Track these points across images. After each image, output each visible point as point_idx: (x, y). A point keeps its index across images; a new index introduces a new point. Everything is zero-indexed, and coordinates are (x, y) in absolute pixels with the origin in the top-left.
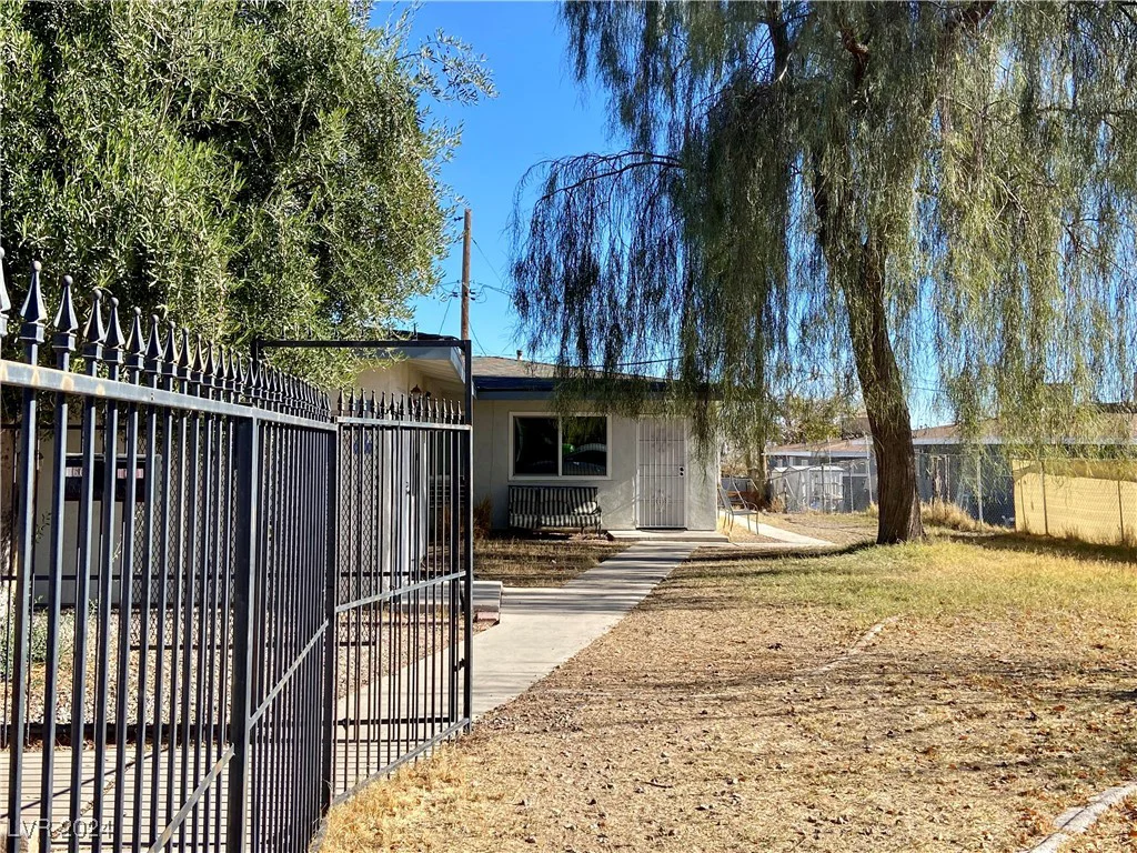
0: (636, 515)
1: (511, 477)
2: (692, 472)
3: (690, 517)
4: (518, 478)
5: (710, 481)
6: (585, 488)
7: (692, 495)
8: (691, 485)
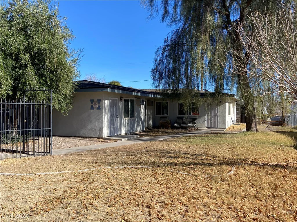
0: (206, 124)
1: (178, 115)
2: (220, 115)
3: (220, 125)
4: (180, 116)
5: (225, 117)
6: (193, 118)
7: (220, 120)
8: (220, 118)
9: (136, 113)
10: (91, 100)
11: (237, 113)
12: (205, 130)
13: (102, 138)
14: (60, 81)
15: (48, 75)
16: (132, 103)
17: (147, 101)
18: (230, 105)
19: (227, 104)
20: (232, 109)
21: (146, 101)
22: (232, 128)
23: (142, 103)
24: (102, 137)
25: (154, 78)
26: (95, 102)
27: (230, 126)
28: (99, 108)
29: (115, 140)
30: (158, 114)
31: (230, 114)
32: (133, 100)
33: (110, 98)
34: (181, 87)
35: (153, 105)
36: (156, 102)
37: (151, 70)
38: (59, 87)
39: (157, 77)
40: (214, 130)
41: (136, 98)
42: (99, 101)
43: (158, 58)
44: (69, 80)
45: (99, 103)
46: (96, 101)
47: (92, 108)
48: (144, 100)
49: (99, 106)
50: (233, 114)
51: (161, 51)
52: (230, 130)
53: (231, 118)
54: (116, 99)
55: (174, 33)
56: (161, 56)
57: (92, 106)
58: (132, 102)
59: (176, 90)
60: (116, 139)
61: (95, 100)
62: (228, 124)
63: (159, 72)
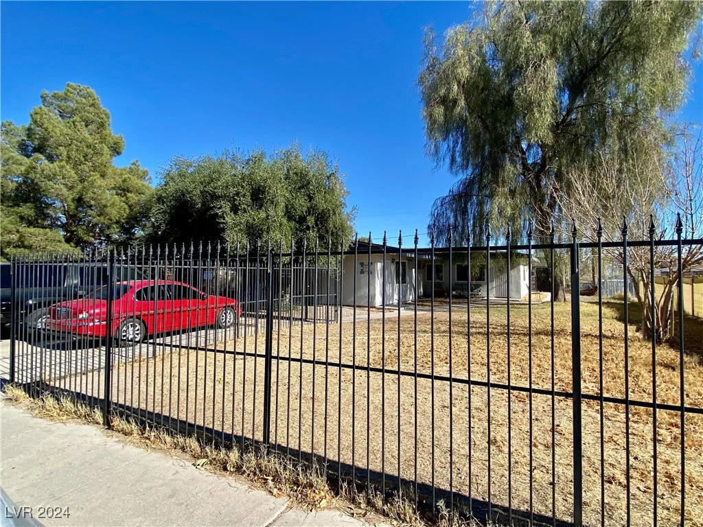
0: (494, 292)
1: (456, 281)
3: (513, 294)
5: (519, 283)
6: (478, 285)
9: (408, 278)
10: (360, 263)
11: (532, 278)
12: (493, 300)
13: (375, 307)
17: (418, 264)
19: (521, 267)
26: (366, 265)
27: (525, 295)
29: (390, 309)
33: (383, 261)
40: (505, 300)
41: (408, 260)
53: (527, 285)
55: (461, 183)
56: (439, 209)
57: (362, 270)
58: (404, 264)
62: (523, 293)
63: (437, 227)
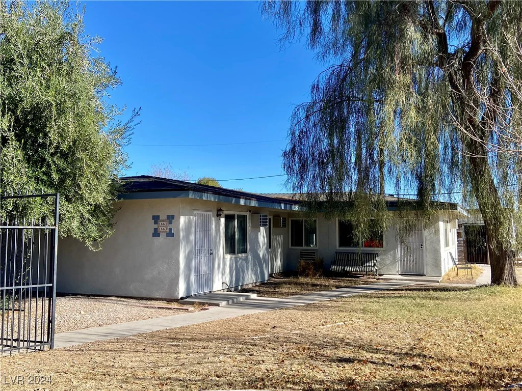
1: (338, 248)
2: (428, 247)
3: (427, 269)
4: (341, 248)
5: (438, 252)
6: (371, 254)
7: (428, 258)
8: (427, 253)
10: (153, 216)
11: (459, 242)
12: (396, 280)
13: (177, 300)
14: (82, 175)
15: (54, 162)
16: (241, 222)
17: (274, 219)
18: (446, 226)
19: (441, 225)
20: (450, 235)
21: (271, 217)
22: (453, 274)
23: (263, 222)
24: (176, 298)
25: (289, 169)
26: (163, 221)
27: (449, 271)
28: (170, 234)
29: (203, 304)
30: (295, 246)
31: (447, 245)
32: (244, 217)
33: (195, 212)
34: (347, 190)
35: (284, 226)
36: (292, 221)
37: (282, 153)
38: (80, 188)
39: (296, 168)
40: (417, 281)
41: (250, 211)
42: (171, 218)
43: (297, 127)
44: (102, 172)
45: (171, 223)
46: (165, 218)
47: (156, 234)
48: (266, 216)
49: (171, 230)
50: (453, 244)
51: (302, 114)
52: (451, 279)
53: (450, 253)
54: (208, 213)
55: (332, 74)
56: (302, 124)
57: (156, 230)
58: (241, 219)
59: (336, 194)
60: (207, 303)
61: (163, 217)
62: (445, 266)
63: (300, 157)
